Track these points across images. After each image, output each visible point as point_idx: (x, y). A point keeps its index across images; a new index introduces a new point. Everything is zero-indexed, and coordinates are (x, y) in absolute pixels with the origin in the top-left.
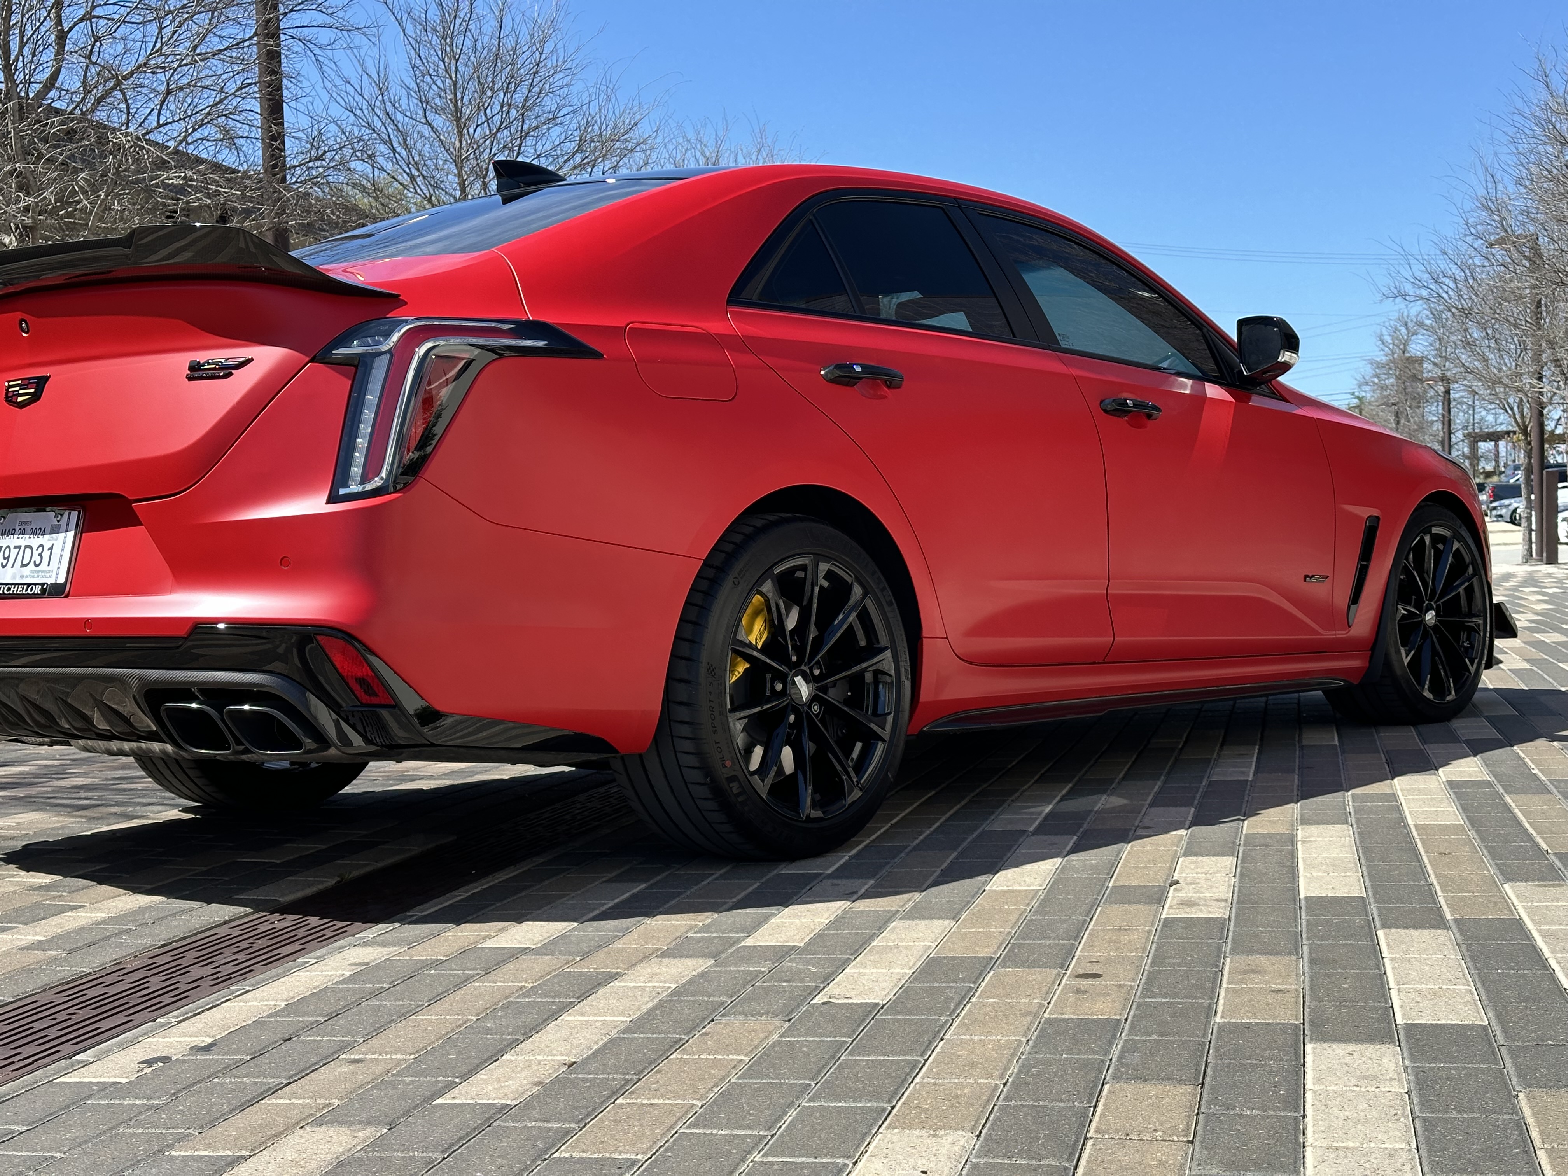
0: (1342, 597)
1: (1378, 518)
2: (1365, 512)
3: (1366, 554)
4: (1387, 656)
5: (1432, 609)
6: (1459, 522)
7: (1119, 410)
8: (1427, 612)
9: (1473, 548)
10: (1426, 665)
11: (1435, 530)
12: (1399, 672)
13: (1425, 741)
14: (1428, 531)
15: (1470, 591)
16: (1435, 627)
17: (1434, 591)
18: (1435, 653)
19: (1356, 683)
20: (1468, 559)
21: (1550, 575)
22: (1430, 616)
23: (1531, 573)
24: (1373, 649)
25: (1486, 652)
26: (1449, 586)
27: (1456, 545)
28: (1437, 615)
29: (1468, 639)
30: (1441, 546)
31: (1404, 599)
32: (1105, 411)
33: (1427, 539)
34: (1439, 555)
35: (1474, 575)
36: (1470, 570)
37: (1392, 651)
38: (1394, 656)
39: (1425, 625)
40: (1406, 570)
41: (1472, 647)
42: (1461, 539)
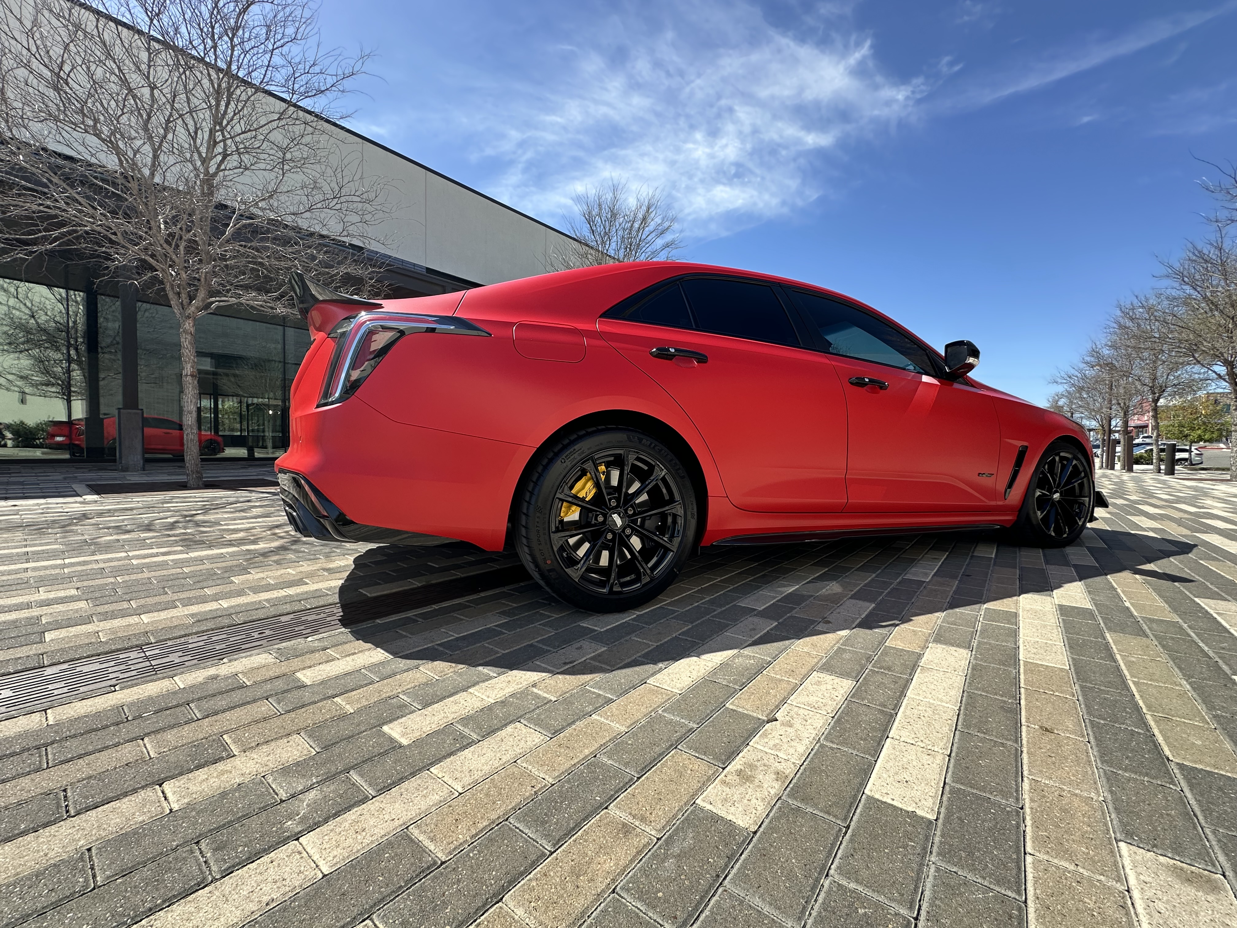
0: (1001, 486)
1: (1027, 447)
2: (1019, 443)
3: (1019, 463)
4: (1028, 515)
5: (1057, 492)
6: (1077, 451)
7: (860, 384)
8: (1054, 493)
9: (1085, 464)
10: (1052, 518)
11: (1062, 454)
12: (1034, 522)
13: (1047, 562)
14: (1058, 454)
15: (1081, 485)
16: (1058, 502)
17: (1059, 484)
18: (1057, 513)
19: (1008, 526)
20: (1081, 469)
21: (1112, 474)
22: (1056, 496)
23: (1103, 473)
24: (1020, 511)
25: (1089, 515)
26: (1068, 482)
27: (1074, 462)
28: (1061, 495)
29: (1079, 508)
30: (1065, 462)
31: (1040, 486)
32: (851, 383)
33: (1057, 458)
34: (1063, 467)
35: (1084, 477)
36: (1083, 474)
37: (1031, 512)
38: (1032, 514)
39: (1053, 499)
40: (1043, 472)
41: (1081, 512)
42: (1077, 459)
